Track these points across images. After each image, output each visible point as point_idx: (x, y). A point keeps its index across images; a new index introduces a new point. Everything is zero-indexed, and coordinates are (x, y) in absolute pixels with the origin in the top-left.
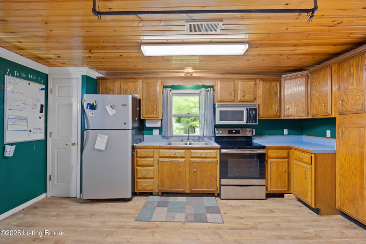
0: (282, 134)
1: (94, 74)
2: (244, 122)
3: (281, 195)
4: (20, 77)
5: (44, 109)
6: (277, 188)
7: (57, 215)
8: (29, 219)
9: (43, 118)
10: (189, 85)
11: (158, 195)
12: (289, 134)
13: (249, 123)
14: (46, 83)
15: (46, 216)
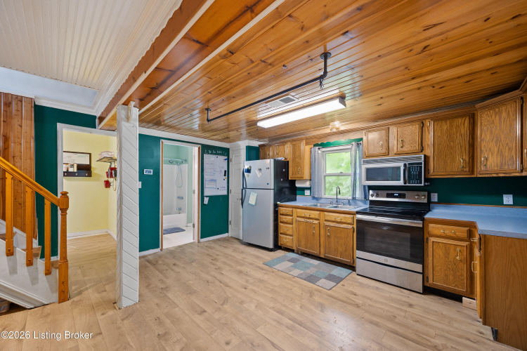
0: (501, 203)
1: (256, 143)
2: (401, 183)
3: (457, 298)
4: (212, 154)
5: (227, 173)
6: (445, 284)
7: (225, 247)
8: (213, 245)
9: (226, 180)
10: (342, 139)
11: (298, 253)
12: (515, 204)
13: (409, 183)
14: (228, 155)
15: (220, 246)
